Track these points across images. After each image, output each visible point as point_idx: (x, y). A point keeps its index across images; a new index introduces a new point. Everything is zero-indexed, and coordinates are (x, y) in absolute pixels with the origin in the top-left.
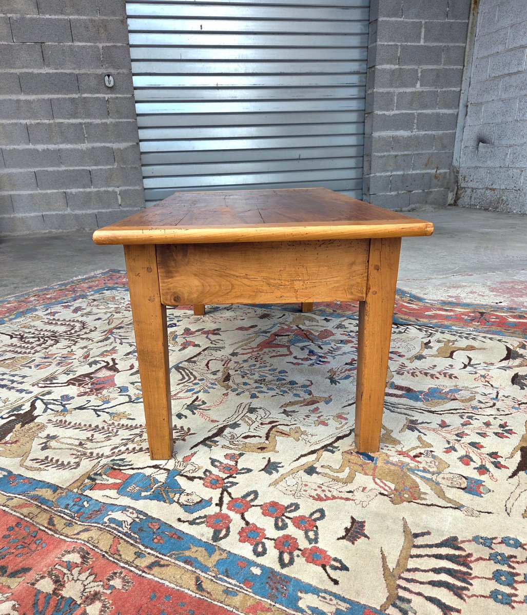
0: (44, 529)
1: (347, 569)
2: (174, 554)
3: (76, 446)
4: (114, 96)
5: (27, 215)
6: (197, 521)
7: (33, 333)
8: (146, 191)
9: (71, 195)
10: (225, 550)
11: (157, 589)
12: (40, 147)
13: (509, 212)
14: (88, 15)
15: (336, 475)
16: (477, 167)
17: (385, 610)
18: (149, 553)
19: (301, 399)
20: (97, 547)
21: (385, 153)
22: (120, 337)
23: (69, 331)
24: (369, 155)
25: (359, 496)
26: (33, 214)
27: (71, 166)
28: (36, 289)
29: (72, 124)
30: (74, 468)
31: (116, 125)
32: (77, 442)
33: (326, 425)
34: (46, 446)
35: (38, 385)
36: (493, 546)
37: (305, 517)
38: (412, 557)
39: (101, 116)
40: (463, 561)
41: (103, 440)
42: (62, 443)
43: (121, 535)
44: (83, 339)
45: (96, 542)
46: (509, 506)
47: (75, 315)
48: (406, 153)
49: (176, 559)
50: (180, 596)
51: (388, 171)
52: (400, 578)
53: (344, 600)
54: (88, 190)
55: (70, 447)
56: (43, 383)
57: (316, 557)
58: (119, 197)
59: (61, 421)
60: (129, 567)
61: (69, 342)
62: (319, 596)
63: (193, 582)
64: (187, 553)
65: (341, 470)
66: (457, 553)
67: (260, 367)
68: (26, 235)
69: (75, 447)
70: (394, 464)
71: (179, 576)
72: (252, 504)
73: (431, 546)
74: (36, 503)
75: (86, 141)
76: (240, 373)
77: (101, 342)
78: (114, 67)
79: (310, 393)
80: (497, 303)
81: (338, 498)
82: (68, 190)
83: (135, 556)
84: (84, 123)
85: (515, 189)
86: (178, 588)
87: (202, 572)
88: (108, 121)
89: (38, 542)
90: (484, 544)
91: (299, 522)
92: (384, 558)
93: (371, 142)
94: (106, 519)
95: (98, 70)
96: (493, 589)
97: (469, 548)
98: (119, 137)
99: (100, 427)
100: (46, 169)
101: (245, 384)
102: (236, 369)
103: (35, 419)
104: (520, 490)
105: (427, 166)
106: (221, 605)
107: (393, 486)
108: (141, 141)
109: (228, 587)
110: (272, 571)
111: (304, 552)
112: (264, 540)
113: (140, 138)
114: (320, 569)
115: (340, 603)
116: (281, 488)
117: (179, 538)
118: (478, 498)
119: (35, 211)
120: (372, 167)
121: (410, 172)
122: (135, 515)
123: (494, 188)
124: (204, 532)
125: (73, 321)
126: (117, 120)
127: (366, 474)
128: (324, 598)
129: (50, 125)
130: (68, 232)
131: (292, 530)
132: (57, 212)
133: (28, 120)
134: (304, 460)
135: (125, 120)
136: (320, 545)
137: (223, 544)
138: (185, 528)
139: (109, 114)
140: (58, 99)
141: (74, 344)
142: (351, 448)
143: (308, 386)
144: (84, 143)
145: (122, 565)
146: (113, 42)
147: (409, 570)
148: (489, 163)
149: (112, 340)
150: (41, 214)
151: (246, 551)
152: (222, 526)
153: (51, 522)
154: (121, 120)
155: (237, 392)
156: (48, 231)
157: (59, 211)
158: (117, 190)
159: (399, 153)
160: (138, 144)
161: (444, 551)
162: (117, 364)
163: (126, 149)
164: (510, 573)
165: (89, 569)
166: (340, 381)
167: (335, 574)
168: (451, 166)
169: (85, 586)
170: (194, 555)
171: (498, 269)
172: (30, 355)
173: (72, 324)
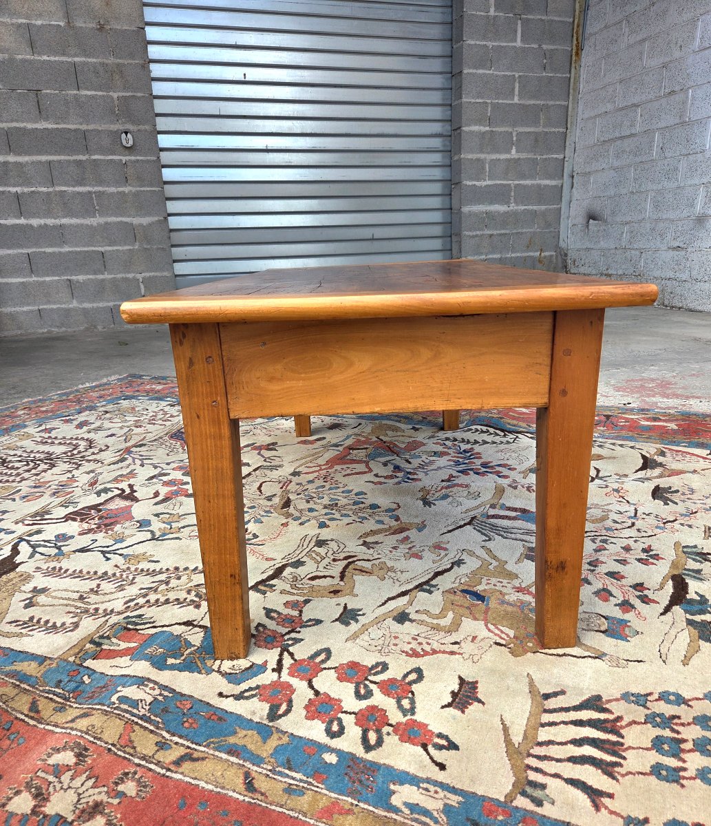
0: (23, 717)
1: (456, 747)
2: (213, 742)
3: (74, 600)
4: (133, 158)
5: (18, 309)
6: (246, 694)
7: (20, 456)
8: (178, 278)
9: (78, 284)
10: (287, 732)
11: (189, 794)
12: (35, 222)
14: (98, 57)
15: (435, 621)
16: (588, 249)
17: (512, 802)
18: (176, 743)
19: (386, 527)
20: (99, 739)
21: (478, 233)
22: (141, 458)
23: (70, 451)
24: (459, 235)
25: (467, 647)
26: (25, 309)
27: (77, 246)
28: (26, 400)
29: (79, 193)
30: (70, 631)
31: (137, 194)
32: (76, 596)
33: (421, 558)
34: (31, 602)
35: (23, 523)
36: (649, 704)
37: (396, 679)
38: (543, 725)
39: (117, 183)
40: (611, 726)
41: (114, 590)
42: (55, 598)
43: (136, 720)
44: (89, 461)
45: (99, 731)
46: (664, 651)
47: (79, 431)
48: (503, 232)
49: (216, 749)
50: (223, 800)
51: (482, 253)
52: (529, 755)
53: (454, 790)
54: (101, 277)
55: (65, 602)
56: (30, 519)
57: (414, 733)
58: (142, 286)
59: (54, 568)
60: (147, 765)
61: (70, 466)
62: (419, 787)
63: (240, 780)
64: (232, 740)
65: (442, 615)
66: (603, 716)
67: (330, 489)
68: (17, 336)
69: (72, 603)
70: (511, 605)
71: (220, 773)
72: (323, 666)
73: (567, 710)
74: (12, 681)
75: (97, 215)
76: (304, 497)
77: (114, 464)
78: (133, 123)
79: (397, 519)
80: (625, 404)
81: (440, 652)
82: (74, 278)
83: (156, 748)
84: (95, 192)
85: (634, 274)
86: (219, 790)
87: (254, 765)
88: (126, 189)
89: (12, 737)
90: (637, 703)
91: (388, 687)
92: (506, 729)
93: (460, 218)
94: (114, 699)
95: (112, 126)
96: (653, 763)
97: (618, 709)
98: (141, 210)
99: (110, 573)
100: (43, 250)
101: (311, 510)
102: (299, 491)
103: (17, 567)
104: (676, 630)
105: (528, 247)
106: (280, 810)
107: (511, 633)
108: (170, 215)
109: (291, 784)
110: (352, 757)
111: (396, 728)
112: (340, 715)
113: (168, 212)
114: (420, 750)
115: (449, 795)
116: (362, 643)
117: (220, 719)
118: (623, 643)
119: (28, 304)
120: (463, 249)
121: (509, 256)
122: (157, 692)
123: (610, 273)
124: (256, 709)
125: (76, 439)
126: (138, 189)
127: (475, 619)
128: (427, 790)
129: (48, 194)
130: (75, 332)
131: (378, 699)
132: (59, 306)
133: (20, 188)
134: (392, 605)
135: (148, 189)
136: (419, 717)
137: (283, 723)
138: (229, 705)
139: (127, 181)
140: (59, 162)
141: (77, 469)
142: (454, 585)
143: (394, 510)
144: (94, 216)
145: (137, 761)
146: (132, 92)
147: (540, 744)
148: (603, 244)
149: (130, 460)
150: (36, 308)
151: (315, 731)
152: (281, 699)
153: (34, 707)
154: (142, 189)
155: (300, 521)
156: (46, 330)
157: (61, 304)
158: (140, 277)
159: (495, 232)
160: (166, 218)
161: (585, 715)
162: (136, 491)
163: (150, 225)
164: (673, 739)
165: (86, 771)
166: (436, 502)
167: (439, 756)
168: (557, 247)
169: (79, 795)
170: (241, 742)
171: (623, 366)
172: (14, 484)
173: (75, 442)
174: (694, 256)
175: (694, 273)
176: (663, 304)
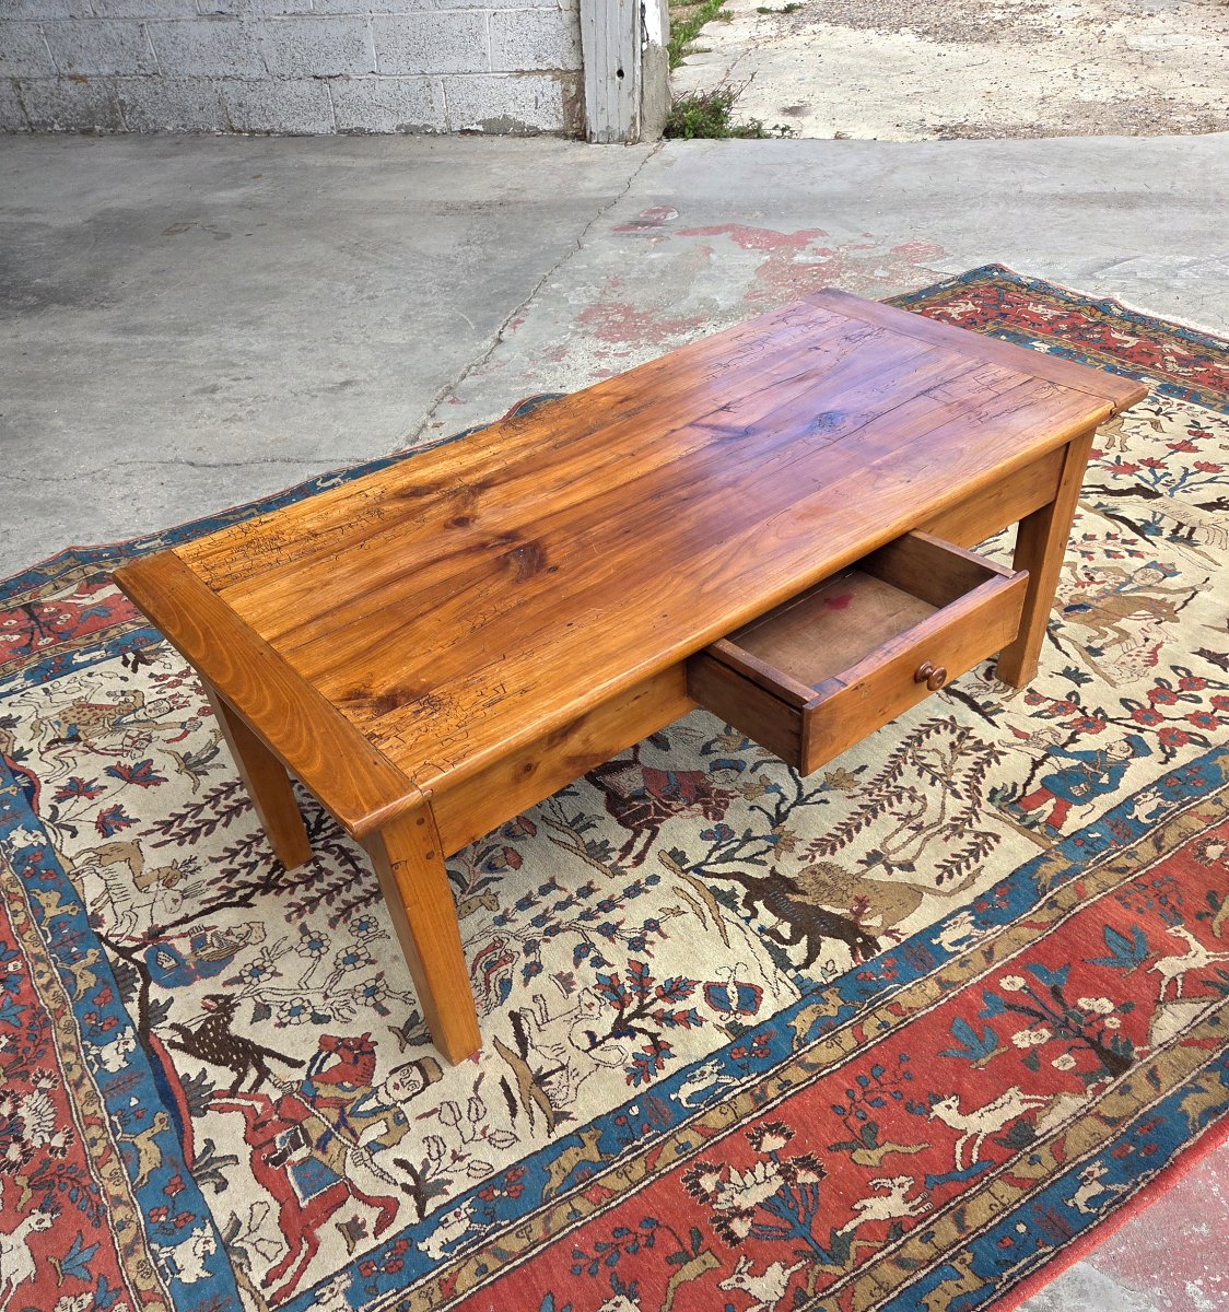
3: (918, 833)
6: (1168, 751)
13: (156, 132)
32: (908, 831)
37: (1181, 681)
41: (919, 803)
42: (900, 847)
45: (1190, 830)
65: (1101, 632)
72: (1147, 707)
85: (142, 72)
112: (1216, 716)
117: (1197, 768)
118: (1182, 574)
123: (81, 73)
124: (1190, 751)
152: (1183, 736)
174: (260, 30)
175: (272, 64)
176: (232, 129)
